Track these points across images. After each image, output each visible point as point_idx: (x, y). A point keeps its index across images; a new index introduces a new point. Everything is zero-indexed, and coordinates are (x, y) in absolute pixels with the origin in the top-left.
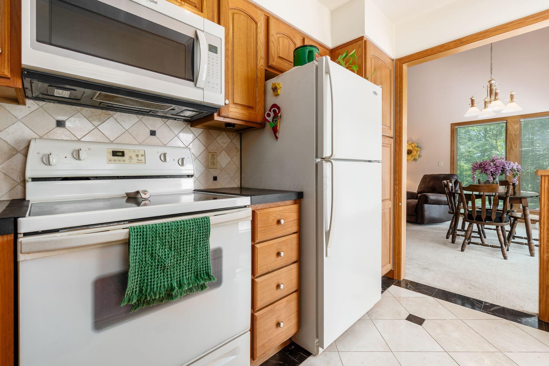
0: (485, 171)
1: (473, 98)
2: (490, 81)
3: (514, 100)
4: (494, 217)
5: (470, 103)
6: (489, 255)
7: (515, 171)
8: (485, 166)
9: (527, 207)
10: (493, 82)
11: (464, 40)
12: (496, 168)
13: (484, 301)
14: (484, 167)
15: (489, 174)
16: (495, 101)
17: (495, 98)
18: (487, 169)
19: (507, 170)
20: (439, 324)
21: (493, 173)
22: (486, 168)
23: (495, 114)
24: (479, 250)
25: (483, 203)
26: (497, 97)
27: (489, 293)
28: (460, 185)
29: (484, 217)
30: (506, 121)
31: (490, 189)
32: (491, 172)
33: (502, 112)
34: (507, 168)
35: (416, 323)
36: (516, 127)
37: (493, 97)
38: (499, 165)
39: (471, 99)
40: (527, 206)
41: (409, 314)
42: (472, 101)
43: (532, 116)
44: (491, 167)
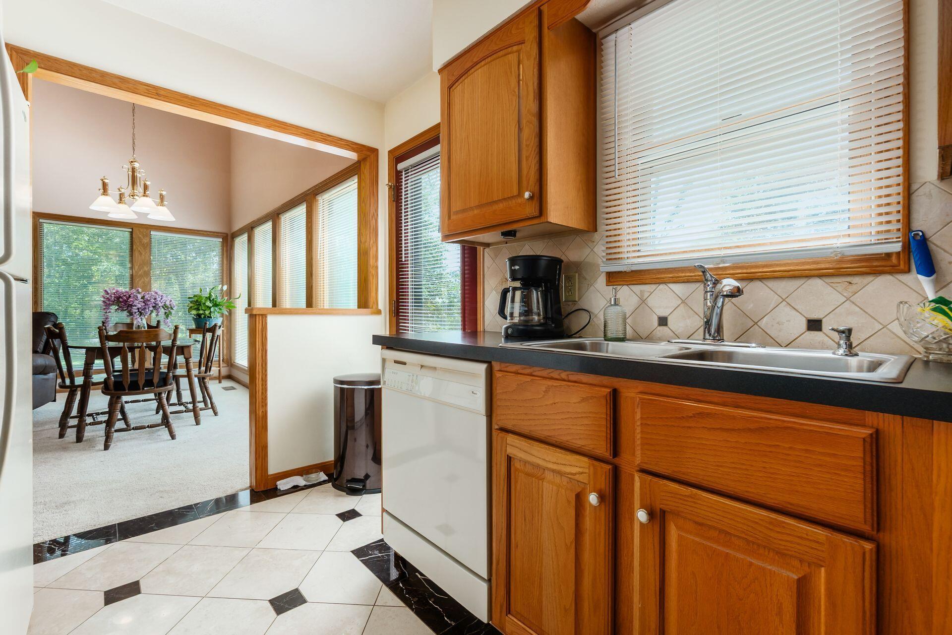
0: (128, 307)
1: (106, 181)
2: (132, 162)
3: (165, 202)
4: (156, 380)
5: (101, 187)
6: (149, 441)
7: (168, 309)
8: (128, 299)
9: (190, 359)
10: (136, 165)
11: (162, 93)
12: (144, 302)
13: (193, 504)
14: (126, 302)
15: (136, 312)
16: (144, 197)
17: (145, 193)
18: (131, 305)
19: (159, 307)
20: (163, 571)
21: (140, 310)
22: (131, 303)
23: (136, 217)
24: (131, 439)
25: (124, 361)
26: (148, 192)
27: (189, 491)
28: (101, 332)
29: (141, 383)
30: (131, 230)
31: (152, 336)
32: (138, 309)
33: (149, 217)
34: (160, 303)
35: (129, 597)
36: (146, 241)
37: (140, 189)
38: (149, 299)
39: (102, 180)
40: (191, 357)
41: (103, 593)
42: (105, 185)
43: (167, 230)
44: (137, 302)
